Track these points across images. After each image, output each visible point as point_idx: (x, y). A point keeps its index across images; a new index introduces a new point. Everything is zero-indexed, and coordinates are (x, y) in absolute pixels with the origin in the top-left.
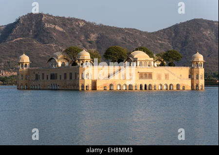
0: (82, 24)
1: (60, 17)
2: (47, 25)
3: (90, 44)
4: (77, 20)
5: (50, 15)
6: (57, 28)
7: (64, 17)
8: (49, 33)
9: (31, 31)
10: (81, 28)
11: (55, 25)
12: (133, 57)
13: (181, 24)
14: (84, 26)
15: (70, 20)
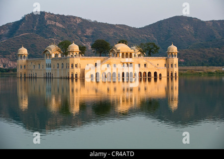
0: (79, 21)
1: (60, 15)
2: (48, 22)
3: (86, 39)
4: (74, 17)
5: (51, 14)
6: (58, 24)
7: (63, 15)
8: (51, 29)
9: (35, 27)
10: (79, 24)
11: (56, 22)
12: (116, 49)
13: (165, 20)
14: (81, 23)
15: (69, 17)
